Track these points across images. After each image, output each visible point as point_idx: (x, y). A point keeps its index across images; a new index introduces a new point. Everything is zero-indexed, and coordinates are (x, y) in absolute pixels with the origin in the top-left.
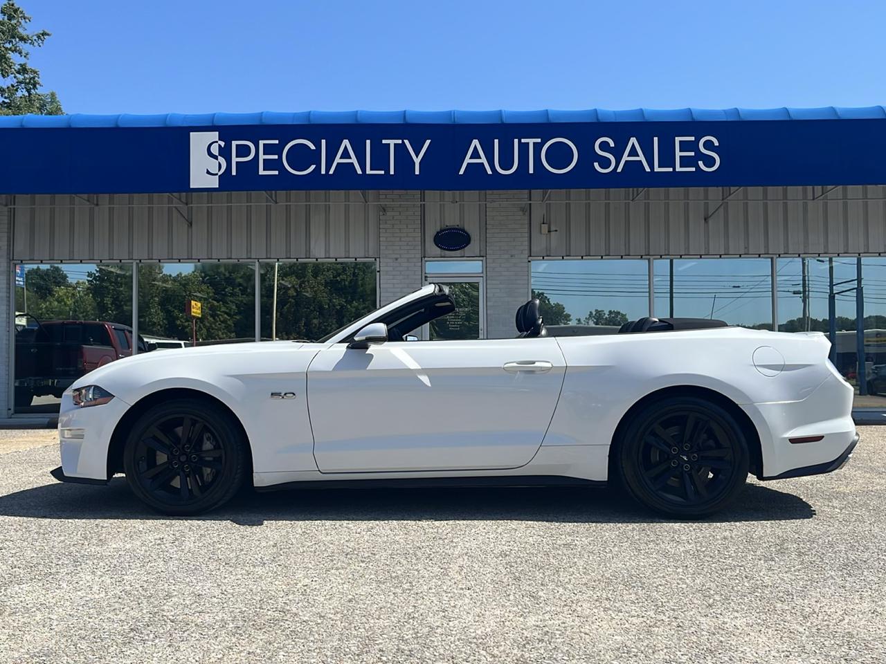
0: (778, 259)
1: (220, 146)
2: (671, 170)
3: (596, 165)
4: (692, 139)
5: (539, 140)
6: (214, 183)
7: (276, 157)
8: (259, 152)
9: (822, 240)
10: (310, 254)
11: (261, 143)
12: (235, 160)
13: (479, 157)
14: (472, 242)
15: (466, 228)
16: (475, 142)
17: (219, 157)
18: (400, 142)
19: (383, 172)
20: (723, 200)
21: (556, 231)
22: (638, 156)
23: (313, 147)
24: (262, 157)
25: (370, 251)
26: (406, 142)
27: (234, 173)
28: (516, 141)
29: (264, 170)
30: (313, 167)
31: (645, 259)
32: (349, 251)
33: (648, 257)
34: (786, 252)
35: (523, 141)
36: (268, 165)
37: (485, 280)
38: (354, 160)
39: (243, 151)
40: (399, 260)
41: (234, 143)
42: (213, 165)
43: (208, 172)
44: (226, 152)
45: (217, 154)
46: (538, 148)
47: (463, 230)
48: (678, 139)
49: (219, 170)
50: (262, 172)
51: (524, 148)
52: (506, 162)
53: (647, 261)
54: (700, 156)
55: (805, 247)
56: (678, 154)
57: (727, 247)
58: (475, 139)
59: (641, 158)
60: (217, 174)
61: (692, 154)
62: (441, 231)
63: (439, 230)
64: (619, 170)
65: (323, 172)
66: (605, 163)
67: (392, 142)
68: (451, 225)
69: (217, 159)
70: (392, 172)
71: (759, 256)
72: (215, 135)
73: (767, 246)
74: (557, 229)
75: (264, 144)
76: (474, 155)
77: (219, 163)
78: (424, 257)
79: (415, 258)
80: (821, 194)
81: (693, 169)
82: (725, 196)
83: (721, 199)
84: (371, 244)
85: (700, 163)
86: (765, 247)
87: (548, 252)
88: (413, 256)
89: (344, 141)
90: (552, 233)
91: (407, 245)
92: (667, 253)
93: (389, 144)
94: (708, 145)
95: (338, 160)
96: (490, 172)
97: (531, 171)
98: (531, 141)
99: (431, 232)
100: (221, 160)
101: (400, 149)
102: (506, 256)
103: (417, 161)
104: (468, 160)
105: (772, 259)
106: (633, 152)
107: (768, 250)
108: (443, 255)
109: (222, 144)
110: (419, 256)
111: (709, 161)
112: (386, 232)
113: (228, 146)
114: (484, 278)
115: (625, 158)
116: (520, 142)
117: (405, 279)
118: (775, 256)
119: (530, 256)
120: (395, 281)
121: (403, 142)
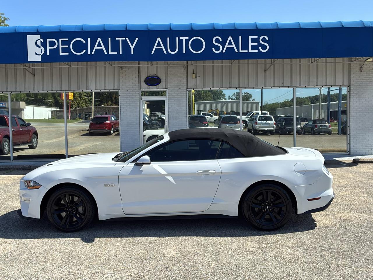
0: (297, 88)
1: (41, 41)
2: (247, 51)
3: (213, 49)
4: (257, 37)
5: (188, 38)
6: (39, 59)
7: (67, 46)
8: (60, 44)
9: (315, 80)
10: (88, 88)
11: (60, 40)
12: (48, 48)
13: (161, 46)
14: (162, 82)
15: (159, 76)
16: (159, 39)
17: (41, 47)
18: (124, 39)
19: (116, 53)
20: (272, 63)
21: (199, 77)
22: (232, 45)
23: (84, 42)
24: (61, 47)
25: (116, 86)
26: (127, 39)
27: (48, 54)
28: (177, 38)
29: (62, 52)
30: (84, 51)
31: (238, 89)
32: (106, 87)
33: (240, 88)
34: (300, 85)
35: (181, 38)
36: (64, 50)
37: (167, 99)
38: (103, 47)
39: (52, 44)
40: (129, 91)
41: (48, 40)
42: (38, 51)
43: (36, 54)
44: (44, 44)
45: (40, 45)
46: (187, 41)
47: (158, 77)
48: (250, 37)
49: (41, 53)
50: (61, 54)
51: (181, 41)
52: (173, 48)
53: (239, 90)
54: (260, 45)
55: (308, 83)
56: (250, 44)
57: (274, 83)
58: (159, 37)
59: (234, 46)
60: (40, 55)
61: (257, 44)
62: (148, 77)
63: (147, 77)
64: (224, 51)
65: (89, 53)
66: (217, 48)
67: (121, 39)
68: (153, 74)
69: (40, 48)
70: (121, 53)
71: (288, 87)
72: (38, 37)
73: (292, 83)
74: (200, 76)
75: (62, 41)
76: (158, 45)
77: (41, 50)
78: (140, 89)
79: (136, 90)
80: (314, 61)
81: (257, 51)
82: (272, 62)
83: (271, 63)
84: (116, 84)
85: (260, 48)
86: (291, 83)
87: (196, 86)
88: (135, 89)
89: (99, 38)
90: (197, 78)
91: (132, 84)
92: (247, 86)
93: (119, 40)
94: (264, 40)
95: (96, 48)
96: (165, 53)
97: (184, 52)
98: (184, 38)
99: (143, 77)
100: (42, 48)
101: (124, 42)
102: (177, 89)
103: (132, 48)
104: (155, 47)
105: (294, 88)
106: (230, 43)
107: (292, 85)
108: (149, 88)
109: (42, 40)
110: (138, 89)
111: (264, 47)
112: (123, 78)
113: (45, 42)
114: (167, 98)
115: (227, 46)
116: (179, 39)
117: (131, 99)
118: (295, 87)
119: (188, 88)
120: (127, 100)
121: (126, 39)
